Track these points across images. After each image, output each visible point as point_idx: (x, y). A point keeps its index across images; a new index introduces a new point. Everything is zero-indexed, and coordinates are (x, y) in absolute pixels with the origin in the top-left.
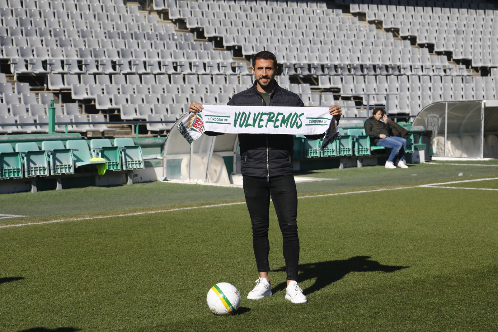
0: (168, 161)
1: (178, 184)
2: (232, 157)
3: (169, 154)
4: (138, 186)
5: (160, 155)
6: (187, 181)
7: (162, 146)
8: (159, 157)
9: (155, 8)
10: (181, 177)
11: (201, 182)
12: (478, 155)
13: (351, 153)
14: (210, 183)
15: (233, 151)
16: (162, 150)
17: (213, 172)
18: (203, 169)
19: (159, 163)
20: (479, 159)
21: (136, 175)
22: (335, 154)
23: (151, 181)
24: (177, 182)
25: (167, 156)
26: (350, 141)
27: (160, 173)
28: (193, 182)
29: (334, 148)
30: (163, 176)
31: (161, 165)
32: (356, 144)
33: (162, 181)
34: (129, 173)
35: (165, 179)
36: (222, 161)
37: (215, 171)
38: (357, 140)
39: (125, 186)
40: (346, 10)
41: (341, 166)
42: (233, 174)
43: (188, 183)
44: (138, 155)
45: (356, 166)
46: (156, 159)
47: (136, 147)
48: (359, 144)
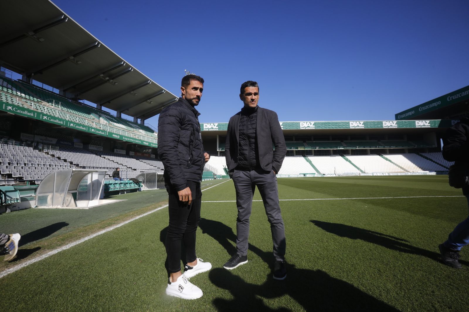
0: (39, 197)
1: (44, 209)
2: (76, 193)
3: (39, 193)
4: (15, 213)
5: (34, 194)
6: (51, 207)
7: (35, 190)
8: (33, 195)
9: (44, 151)
10: (47, 205)
11: (60, 207)
12: (155, 188)
13: (123, 189)
14: (65, 208)
15: (77, 190)
16: (35, 192)
17: (67, 201)
18: (61, 200)
19: (32, 199)
20: (155, 189)
21: (15, 206)
22: (118, 189)
23: (26, 209)
24: (44, 208)
25: (38, 194)
26: (123, 185)
27: (33, 204)
28: (55, 207)
29: (118, 187)
30: (35, 205)
31: (34, 199)
32: (125, 186)
33: (34, 208)
34: (8, 206)
35: (37, 207)
36: (71, 195)
37: (68, 200)
38: (125, 184)
39: (4, 214)
40: (100, 156)
41: (120, 194)
42: (77, 200)
43: (51, 208)
44: (17, 195)
45: (124, 193)
46: (31, 196)
47: (15, 190)
48: (126, 186)
